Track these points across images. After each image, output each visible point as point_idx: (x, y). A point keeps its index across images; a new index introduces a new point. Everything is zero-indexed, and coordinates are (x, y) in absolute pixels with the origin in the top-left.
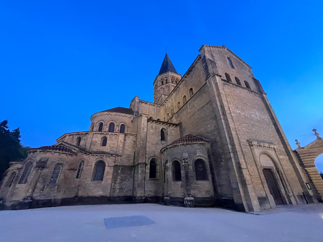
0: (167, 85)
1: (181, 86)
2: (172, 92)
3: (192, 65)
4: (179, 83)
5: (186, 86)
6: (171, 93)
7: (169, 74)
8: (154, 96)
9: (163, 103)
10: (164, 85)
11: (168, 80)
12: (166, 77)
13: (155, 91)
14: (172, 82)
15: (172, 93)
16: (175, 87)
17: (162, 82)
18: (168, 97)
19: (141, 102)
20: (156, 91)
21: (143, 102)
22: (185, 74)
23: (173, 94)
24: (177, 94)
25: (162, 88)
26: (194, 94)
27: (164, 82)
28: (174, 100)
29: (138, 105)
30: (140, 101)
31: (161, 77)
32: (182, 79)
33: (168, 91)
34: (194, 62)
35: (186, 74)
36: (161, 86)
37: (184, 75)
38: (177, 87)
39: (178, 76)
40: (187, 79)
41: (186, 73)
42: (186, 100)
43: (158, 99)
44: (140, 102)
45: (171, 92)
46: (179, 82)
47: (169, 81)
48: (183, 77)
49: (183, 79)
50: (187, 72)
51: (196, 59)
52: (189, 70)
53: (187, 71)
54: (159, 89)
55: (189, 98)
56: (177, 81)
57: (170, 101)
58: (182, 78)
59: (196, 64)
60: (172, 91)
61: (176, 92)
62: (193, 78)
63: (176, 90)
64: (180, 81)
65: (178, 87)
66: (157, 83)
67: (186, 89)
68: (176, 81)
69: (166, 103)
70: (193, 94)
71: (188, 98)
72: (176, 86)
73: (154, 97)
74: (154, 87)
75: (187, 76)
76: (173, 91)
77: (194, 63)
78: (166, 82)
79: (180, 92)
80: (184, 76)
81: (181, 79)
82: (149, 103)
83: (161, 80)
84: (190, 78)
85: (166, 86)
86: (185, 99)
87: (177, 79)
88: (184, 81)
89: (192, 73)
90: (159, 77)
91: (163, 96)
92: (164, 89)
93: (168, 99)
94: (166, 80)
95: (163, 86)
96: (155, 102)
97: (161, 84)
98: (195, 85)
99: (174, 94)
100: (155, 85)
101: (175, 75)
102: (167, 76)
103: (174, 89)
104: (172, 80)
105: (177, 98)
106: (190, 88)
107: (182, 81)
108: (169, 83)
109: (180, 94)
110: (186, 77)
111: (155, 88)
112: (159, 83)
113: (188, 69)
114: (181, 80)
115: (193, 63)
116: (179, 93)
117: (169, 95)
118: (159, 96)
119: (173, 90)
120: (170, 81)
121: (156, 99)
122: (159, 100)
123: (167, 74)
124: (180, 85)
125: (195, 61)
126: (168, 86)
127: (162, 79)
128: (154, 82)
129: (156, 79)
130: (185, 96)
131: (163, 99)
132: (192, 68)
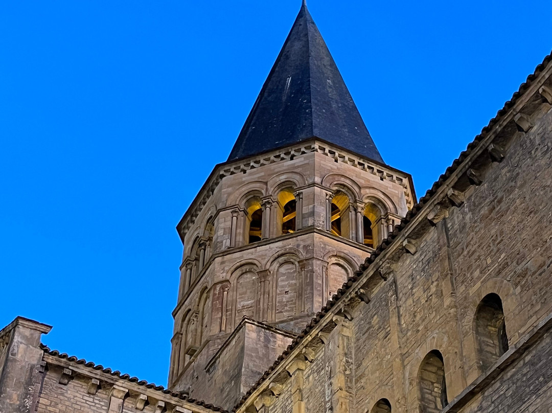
0: (290, 243)
1: (404, 269)
2: (326, 310)
3: (502, 113)
4: (387, 243)
5: (451, 275)
6: (321, 316)
7: (311, 167)
8: (172, 326)
9: (244, 390)
10: (268, 242)
11: (306, 210)
12: (287, 186)
13: (192, 287)
14: (337, 224)
15: (330, 316)
16: (359, 274)
17: (257, 221)
18: (296, 344)
19: (58, 368)
20: (199, 287)
21: (75, 376)
22: (444, 178)
23: (332, 325)
24: (367, 332)
25: (247, 267)
26: (516, 340)
27: (273, 220)
28: (339, 381)
29: (26, 394)
30: (51, 360)
31: (245, 178)
32: (420, 217)
33: (300, 296)
34: (517, 96)
35: (454, 178)
36: (241, 249)
37: (437, 185)
38: (370, 272)
39: (387, 182)
40: (455, 218)
41: (450, 170)
42: (444, 391)
43: (202, 359)
44: (47, 367)
45: (317, 308)
46: (393, 236)
47: (312, 214)
48: (424, 201)
49: (427, 213)
50: (457, 163)
51: (532, 78)
52: (478, 151)
53: (464, 155)
54: (220, 270)
55: (474, 377)
56: (372, 218)
57: (306, 387)
58: (418, 208)
59: (529, 110)
60: (331, 304)
61: (358, 313)
62: (512, 219)
63: (361, 297)
64: (399, 228)
65: (379, 276)
66: (211, 220)
67: (447, 301)
68: (367, 222)
69: (268, 401)
70: (505, 348)
71: (464, 378)
72: (364, 268)
73: (178, 335)
74: (182, 250)
75: (462, 197)
76: (341, 305)
77: (519, 106)
78: (289, 226)
79: (394, 320)
80: (431, 193)
81: (412, 214)
82: (122, 386)
83: (249, 203)
84: (485, 211)
85: (285, 257)
86: (433, 377)
87: (376, 205)
88: (432, 235)
89: (498, 173)
90: (228, 178)
91: (251, 333)
92: (264, 274)
93: (290, 365)
94: (290, 207)
95: (263, 253)
96: (176, 378)
97: (242, 235)
98: (523, 275)
99: (347, 330)
100: (190, 235)
101: (367, 174)
102: (296, 178)
103: (347, 287)
104: (334, 209)
105: (368, 363)
106: (477, 290)
107: (418, 234)
108: (311, 230)
109: (394, 337)
110: (448, 203)
111: (187, 263)
112: (224, 221)
113: (471, 147)
114: (405, 221)
115: (510, 105)
116: (385, 320)
117: (306, 333)
118: (215, 330)
119: (342, 292)
120: (322, 218)
121: (191, 352)
122: (211, 366)
123: (299, 160)
124: (396, 258)
125: (525, 87)
126: (303, 255)
127: (252, 196)
128: (191, 214)
129: (208, 188)
130: (435, 354)
131: (252, 365)
132: (503, 137)
